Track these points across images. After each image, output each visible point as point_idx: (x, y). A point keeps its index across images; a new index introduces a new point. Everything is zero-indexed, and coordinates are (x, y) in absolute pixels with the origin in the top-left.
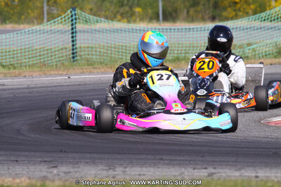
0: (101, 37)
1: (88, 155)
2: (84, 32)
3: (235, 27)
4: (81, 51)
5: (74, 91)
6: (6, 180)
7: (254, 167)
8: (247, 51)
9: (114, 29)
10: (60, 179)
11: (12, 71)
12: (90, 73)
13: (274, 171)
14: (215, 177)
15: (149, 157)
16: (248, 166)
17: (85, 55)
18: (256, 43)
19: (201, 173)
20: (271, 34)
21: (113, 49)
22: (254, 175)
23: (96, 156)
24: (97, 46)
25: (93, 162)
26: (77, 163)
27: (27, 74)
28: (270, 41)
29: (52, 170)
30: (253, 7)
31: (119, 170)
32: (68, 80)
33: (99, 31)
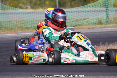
0: (12, 16)
2: (3, 13)
3: (76, 11)
4: (2, 23)
8: (84, 22)
9: (20, 13)
17: (4, 25)
18: (88, 18)
20: (95, 13)
21: (18, 22)
24: (10, 21)
28: (96, 17)
33: (12, 14)
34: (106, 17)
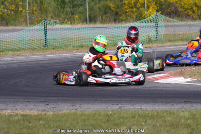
1: (61, 98)
4: (49, 41)
5: (49, 64)
6: (27, 111)
7: (140, 103)
10: (52, 111)
11: (16, 52)
12: (56, 53)
13: (149, 105)
14: (122, 109)
15: (90, 99)
16: (137, 103)
17: (51, 43)
19: (116, 107)
21: (66, 40)
22: (140, 107)
23: (65, 98)
24: (58, 38)
25: (65, 102)
26: (57, 102)
27: (24, 54)
29: (47, 106)
30: (135, 14)
31: (78, 106)
32: (45, 57)
34: (156, 34)
